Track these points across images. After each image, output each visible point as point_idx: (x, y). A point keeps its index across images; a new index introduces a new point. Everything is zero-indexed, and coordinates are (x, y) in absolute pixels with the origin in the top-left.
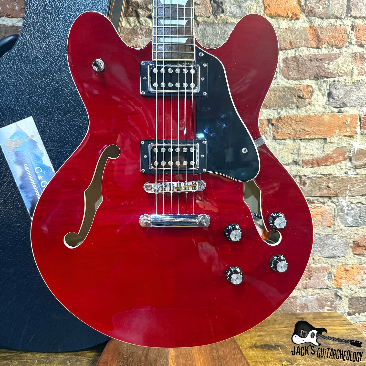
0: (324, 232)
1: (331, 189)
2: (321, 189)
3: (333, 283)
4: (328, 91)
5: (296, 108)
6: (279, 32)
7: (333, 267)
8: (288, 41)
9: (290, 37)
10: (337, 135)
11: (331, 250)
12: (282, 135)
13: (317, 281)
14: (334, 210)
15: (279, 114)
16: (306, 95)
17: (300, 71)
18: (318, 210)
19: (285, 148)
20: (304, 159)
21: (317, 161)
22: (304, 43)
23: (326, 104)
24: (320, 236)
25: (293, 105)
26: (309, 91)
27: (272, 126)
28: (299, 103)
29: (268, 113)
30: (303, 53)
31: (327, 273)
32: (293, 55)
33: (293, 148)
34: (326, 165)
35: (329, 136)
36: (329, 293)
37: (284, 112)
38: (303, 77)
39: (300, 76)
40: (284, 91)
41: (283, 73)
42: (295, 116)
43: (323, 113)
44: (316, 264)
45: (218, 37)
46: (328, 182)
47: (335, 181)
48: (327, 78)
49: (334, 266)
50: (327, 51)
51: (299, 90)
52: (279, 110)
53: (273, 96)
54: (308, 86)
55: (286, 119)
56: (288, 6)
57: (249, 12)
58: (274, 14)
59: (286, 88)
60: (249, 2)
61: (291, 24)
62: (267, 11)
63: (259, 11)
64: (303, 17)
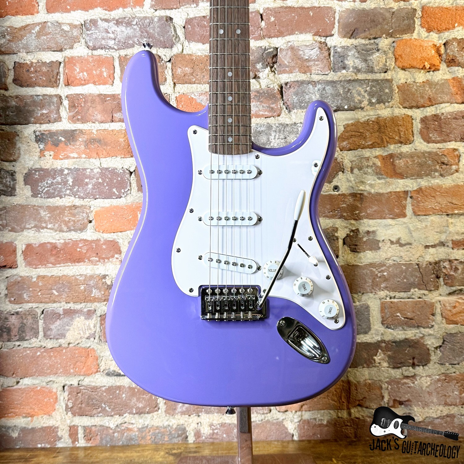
5: (439, 176)
6: (415, 87)
8: (427, 97)
9: (429, 91)
12: (424, 209)
15: (419, 184)
16: (452, 161)
17: (443, 131)
19: (428, 226)
20: (454, 239)
22: (446, 99)
25: (437, 174)
26: (455, 155)
27: (411, 199)
28: (443, 170)
29: (406, 184)
30: (445, 110)
32: (433, 113)
33: (439, 226)
37: (425, 182)
38: (447, 140)
39: (443, 138)
40: (424, 157)
41: (422, 135)
42: (439, 186)
51: (442, 155)
52: (419, 180)
53: (410, 163)
54: (454, 150)
55: (428, 190)
56: (425, 57)
57: (376, 66)
58: (408, 66)
59: (426, 153)
60: (377, 54)
61: (429, 76)
62: (399, 63)
63: (389, 64)
64: (443, 67)
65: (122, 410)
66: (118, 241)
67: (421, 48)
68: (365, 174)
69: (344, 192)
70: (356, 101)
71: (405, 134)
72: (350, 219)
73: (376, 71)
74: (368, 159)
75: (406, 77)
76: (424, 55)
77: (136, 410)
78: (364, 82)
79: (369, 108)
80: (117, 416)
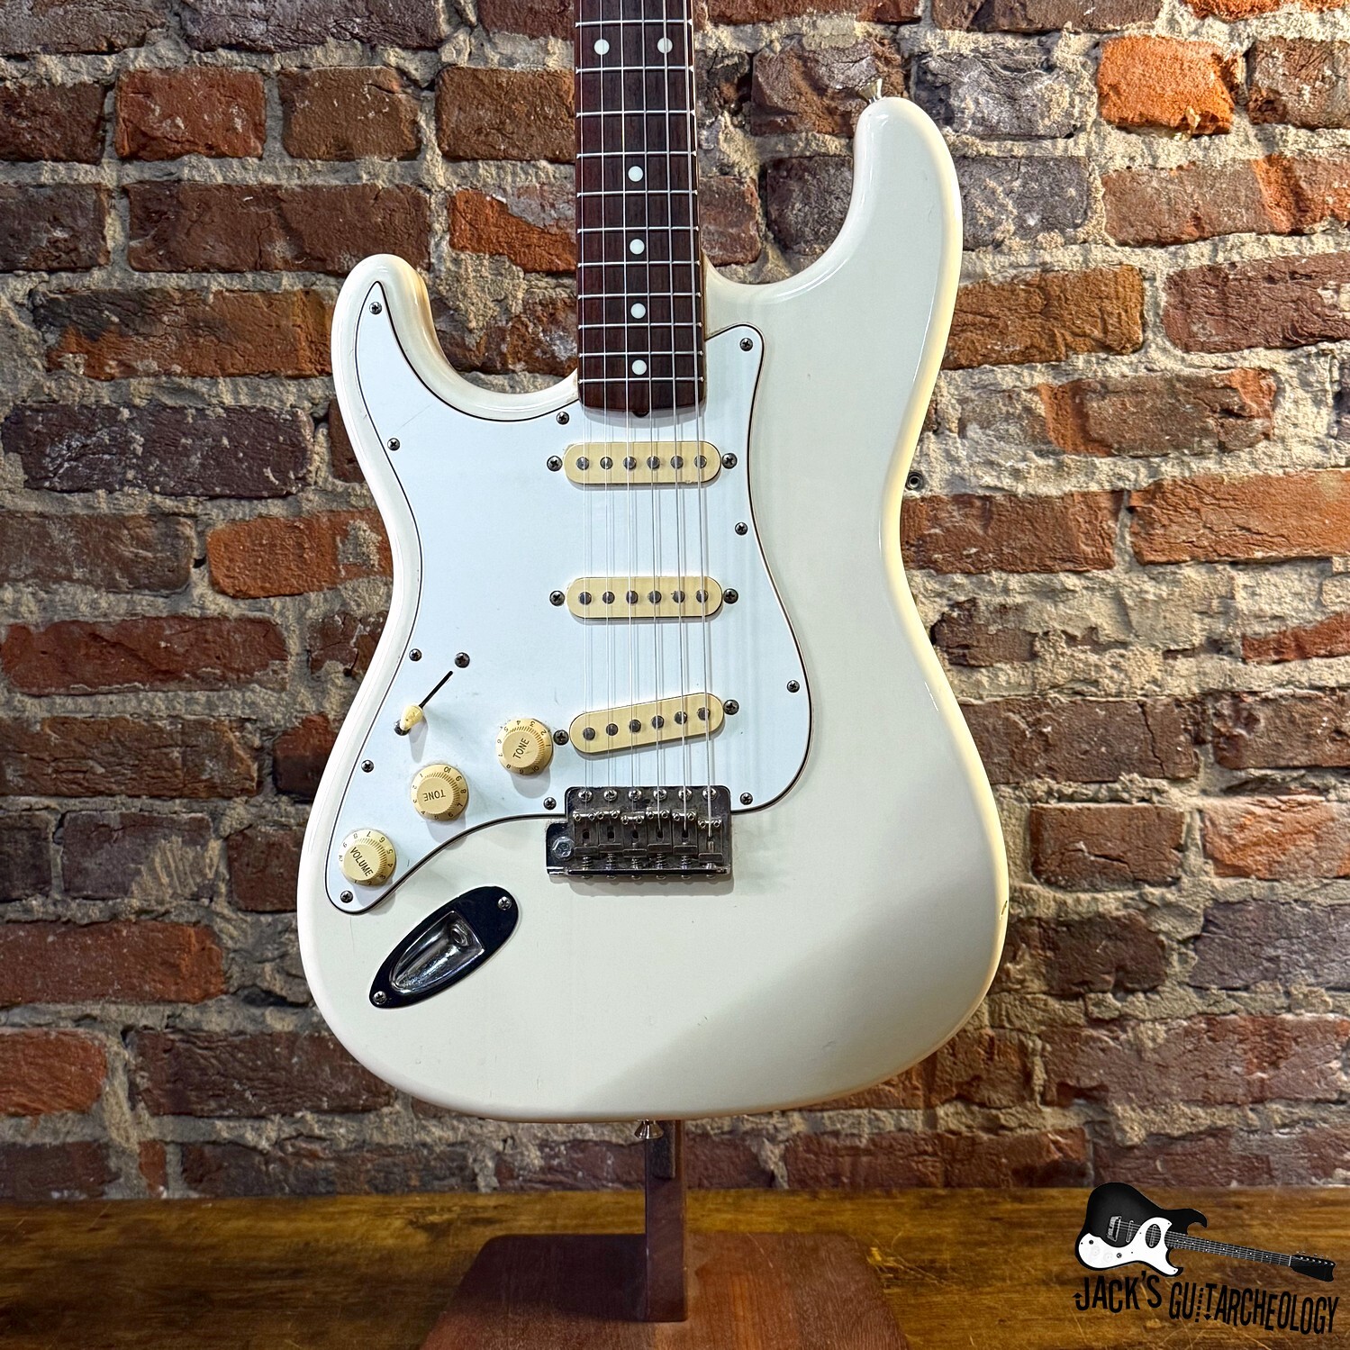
0: (1327, 896)
2: (1313, 741)
4: (1337, 388)
5: (1215, 450)
6: (1155, 184)
8: (1188, 214)
9: (1196, 196)
12: (1167, 546)
13: (1304, 1072)
15: (1154, 472)
16: (1254, 406)
17: (1233, 317)
18: (1304, 816)
19: (1177, 596)
20: (1249, 632)
21: (1296, 638)
22: (1245, 219)
23: (1329, 435)
24: (1311, 908)
25: (1206, 443)
26: (1265, 388)
27: (1130, 517)
28: (1227, 433)
29: (1117, 470)
30: (1240, 254)
31: (1338, 1046)
32: (1206, 262)
33: (1207, 595)
34: (1331, 655)
35: (1338, 550)
37: (1172, 466)
38: (1243, 342)
39: (1230, 337)
40: (1173, 392)
41: (1168, 327)
42: (1213, 479)
43: (1318, 466)
44: (1297, 1011)
46: (1340, 716)
48: (1333, 339)
50: (1332, 244)
51: (1226, 387)
52: (1157, 460)
53: (1133, 410)
54: (1262, 372)
55: (1179, 490)
56: (1186, 91)
57: (1042, 118)
58: (1136, 120)
59: (1178, 380)
60: (1046, 80)
61: (1197, 150)
62: (1109, 110)
63: (1081, 112)
64: (1240, 124)
65: (290, 1100)
66: (279, 621)
67: (1177, 65)
68: (1000, 438)
69: (938, 491)
71: (1120, 322)
72: (951, 572)
73: (1042, 132)
74: (1010, 397)
75: (1130, 150)
76: (1187, 85)
77: (330, 1102)
78: (1007, 163)
79: (1016, 242)
80: (277, 1118)
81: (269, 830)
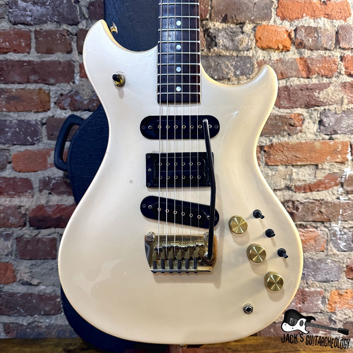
0: (317, 257)
1: (323, 215)
2: (314, 214)
3: (327, 308)
4: (319, 119)
5: (287, 135)
6: (270, 64)
7: (327, 292)
8: (279, 72)
9: (281, 67)
10: (328, 162)
11: (324, 275)
12: (274, 161)
13: (311, 305)
14: (327, 235)
15: (271, 141)
16: (297, 123)
17: (291, 100)
18: (311, 234)
19: (277, 174)
20: (296, 184)
21: (309, 186)
22: (294, 74)
23: (317, 131)
24: (313, 260)
25: (285, 133)
26: (300, 119)
27: (264, 153)
28: (290, 131)
29: (261, 140)
30: (293, 83)
31: (320, 298)
32: (284, 85)
33: (285, 174)
34: (318, 191)
35: (320, 162)
36: (324, 317)
37: (276, 139)
38: (294, 106)
39: (291, 105)
42: (287, 143)
43: (315, 140)
44: (309, 288)
45: (212, 69)
46: (321, 207)
47: (328, 206)
48: (318, 106)
49: (328, 290)
50: (317, 81)
51: (290, 118)
52: (271, 138)
54: (299, 115)
55: (277, 146)
56: (279, 39)
57: (241, 45)
58: (266, 47)
59: (278, 116)
60: (241, 36)
61: (281, 55)
62: (258, 44)
63: (251, 44)
64: (293, 48)
65: (33, 312)
66: (30, 178)
67: (276, 33)
70: (224, 72)
73: (240, 49)
75: (264, 55)
76: (279, 38)
77: (44, 312)
78: (231, 57)
79: (234, 78)
80: (29, 317)
81: (28, 236)
